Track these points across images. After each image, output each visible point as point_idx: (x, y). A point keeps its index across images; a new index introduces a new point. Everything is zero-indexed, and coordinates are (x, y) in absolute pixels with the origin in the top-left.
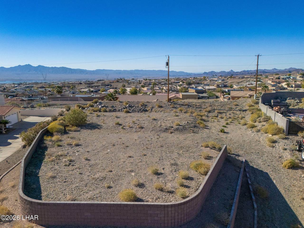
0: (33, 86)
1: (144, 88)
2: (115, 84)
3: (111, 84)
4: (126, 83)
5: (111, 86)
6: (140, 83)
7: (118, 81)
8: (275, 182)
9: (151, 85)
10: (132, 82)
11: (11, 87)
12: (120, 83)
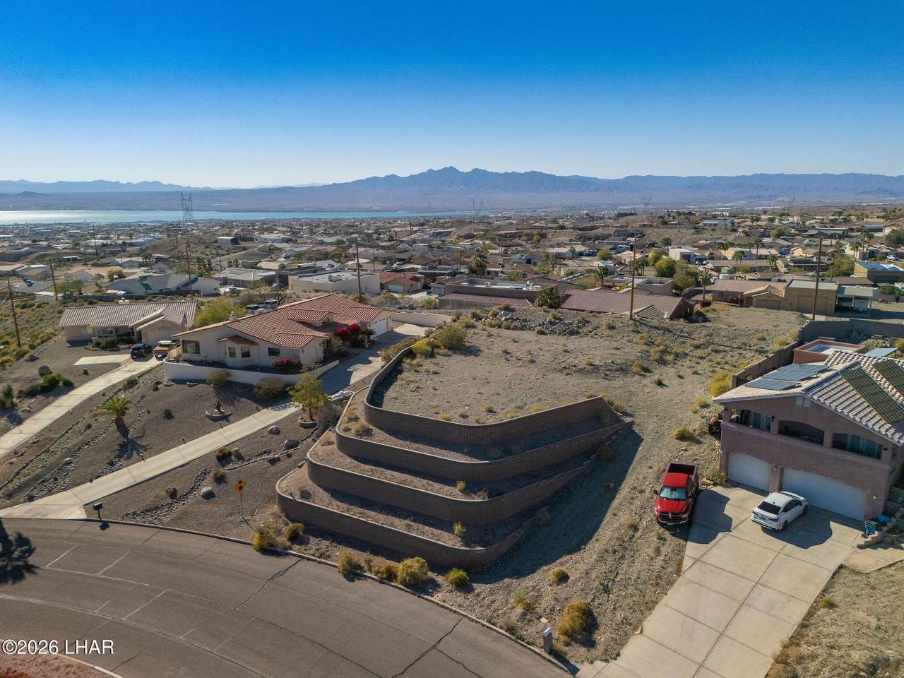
0: (450, 232)
1: (725, 249)
2: (656, 230)
3: (642, 232)
4: (690, 229)
5: (644, 236)
6: (735, 230)
7: (665, 223)
8: (640, 449)
9: (769, 236)
10: (710, 225)
11: (406, 231)
12: (671, 228)
